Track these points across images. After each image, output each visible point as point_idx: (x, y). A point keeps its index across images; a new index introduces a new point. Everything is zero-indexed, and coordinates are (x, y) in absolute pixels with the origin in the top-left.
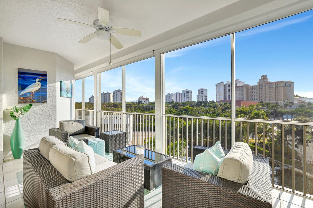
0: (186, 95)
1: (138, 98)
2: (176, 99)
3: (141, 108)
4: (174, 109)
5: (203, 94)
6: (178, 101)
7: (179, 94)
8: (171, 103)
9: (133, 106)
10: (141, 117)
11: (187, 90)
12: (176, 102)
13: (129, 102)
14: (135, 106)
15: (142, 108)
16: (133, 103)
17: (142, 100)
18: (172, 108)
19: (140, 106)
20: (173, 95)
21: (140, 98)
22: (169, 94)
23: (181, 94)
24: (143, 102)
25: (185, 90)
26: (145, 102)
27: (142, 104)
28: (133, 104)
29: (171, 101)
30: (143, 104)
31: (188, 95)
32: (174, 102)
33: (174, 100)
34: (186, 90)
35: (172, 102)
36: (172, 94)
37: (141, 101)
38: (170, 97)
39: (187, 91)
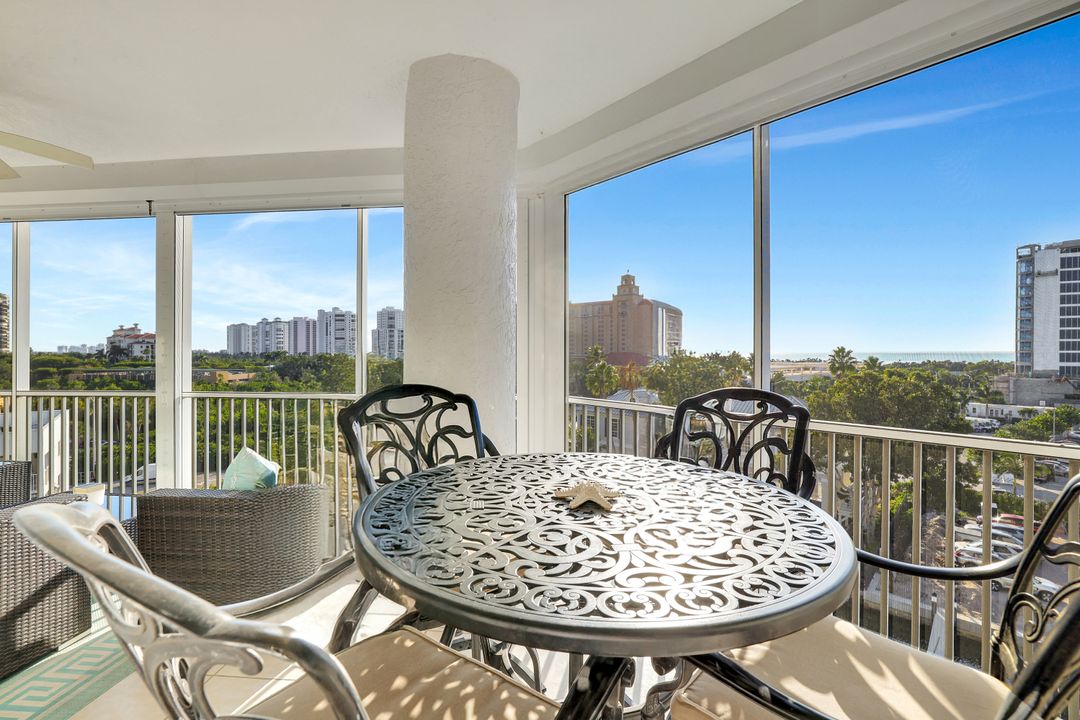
0: (332, 329)
1: (111, 334)
2: (292, 342)
3: (124, 377)
4: (283, 379)
5: (391, 326)
6: (302, 349)
7: (308, 323)
8: (273, 359)
9: (80, 368)
10: (126, 419)
11: (338, 312)
12: (292, 353)
13: (54, 350)
14: (90, 368)
15: (134, 379)
16: (79, 356)
17: (130, 346)
18: (276, 375)
19: (122, 368)
20: (281, 326)
21: (123, 333)
22: (265, 322)
23: (314, 322)
24: (137, 351)
25: (328, 309)
26: (146, 352)
27: (129, 362)
28: (78, 360)
29: (273, 349)
30: (135, 359)
31: (340, 327)
32: (285, 352)
33: (286, 346)
34: (335, 309)
35: (277, 355)
36: (277, 321)
37: (124, 345)
38: (267, 334)
39: (336, 316)
